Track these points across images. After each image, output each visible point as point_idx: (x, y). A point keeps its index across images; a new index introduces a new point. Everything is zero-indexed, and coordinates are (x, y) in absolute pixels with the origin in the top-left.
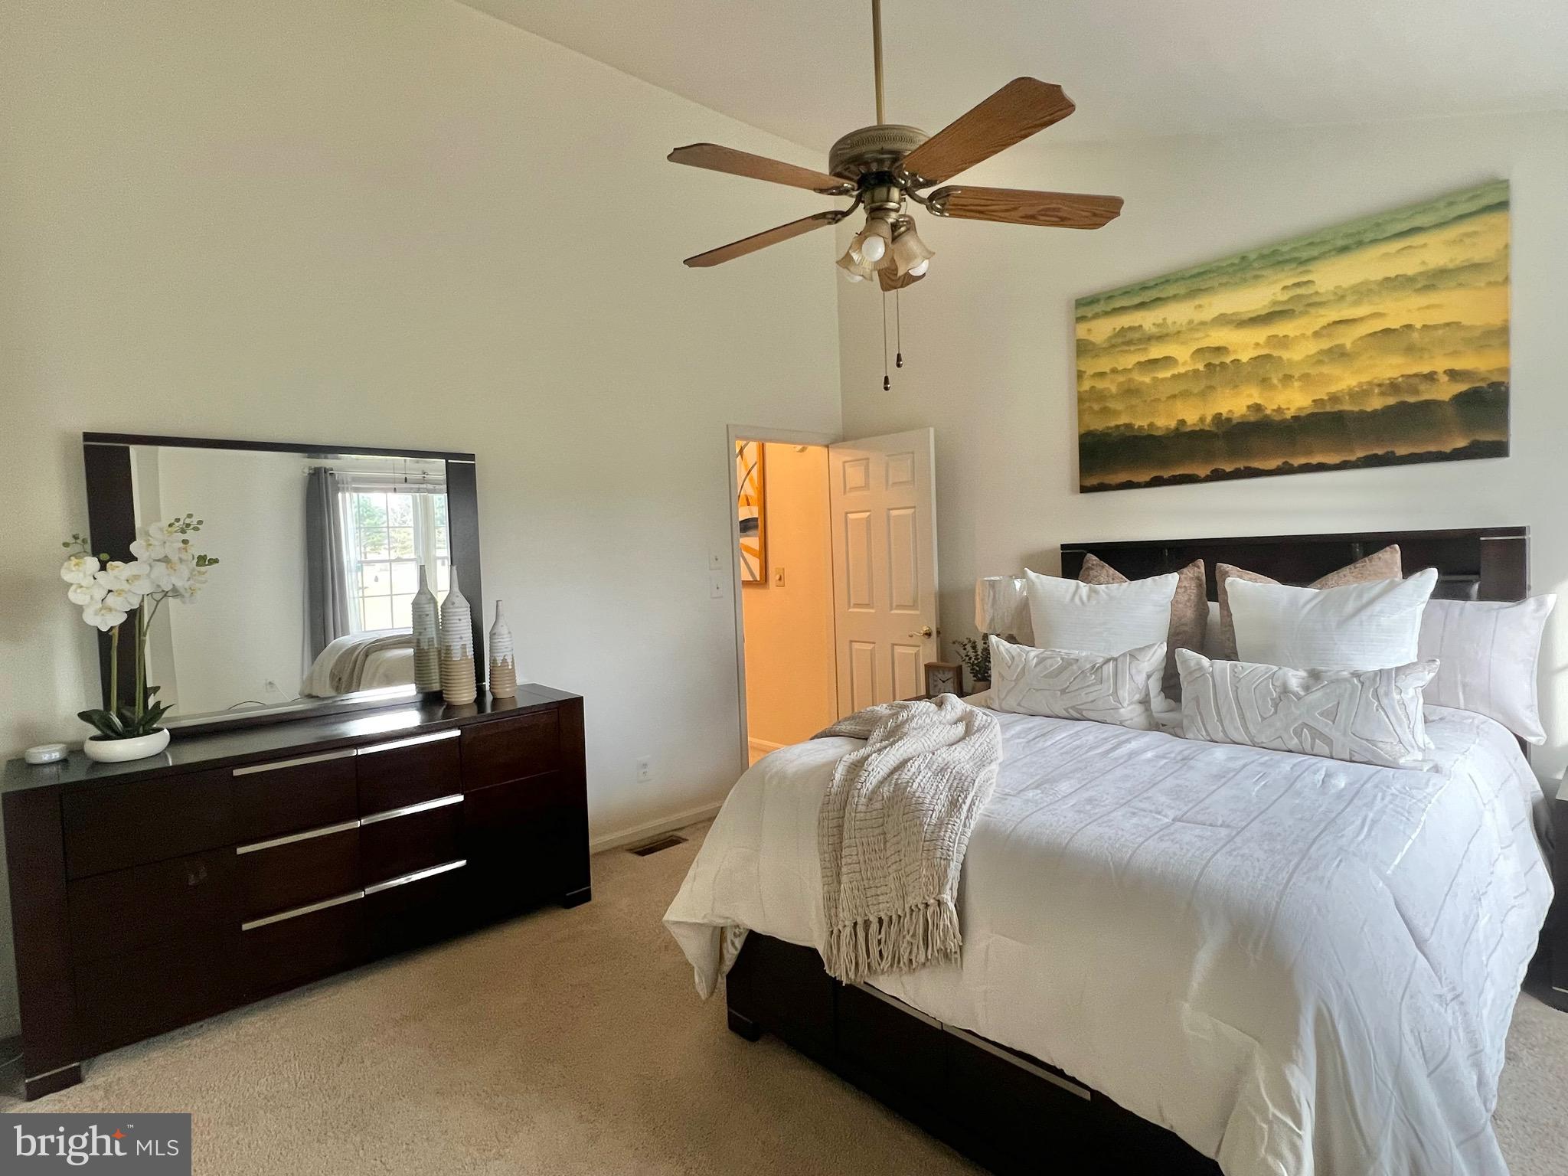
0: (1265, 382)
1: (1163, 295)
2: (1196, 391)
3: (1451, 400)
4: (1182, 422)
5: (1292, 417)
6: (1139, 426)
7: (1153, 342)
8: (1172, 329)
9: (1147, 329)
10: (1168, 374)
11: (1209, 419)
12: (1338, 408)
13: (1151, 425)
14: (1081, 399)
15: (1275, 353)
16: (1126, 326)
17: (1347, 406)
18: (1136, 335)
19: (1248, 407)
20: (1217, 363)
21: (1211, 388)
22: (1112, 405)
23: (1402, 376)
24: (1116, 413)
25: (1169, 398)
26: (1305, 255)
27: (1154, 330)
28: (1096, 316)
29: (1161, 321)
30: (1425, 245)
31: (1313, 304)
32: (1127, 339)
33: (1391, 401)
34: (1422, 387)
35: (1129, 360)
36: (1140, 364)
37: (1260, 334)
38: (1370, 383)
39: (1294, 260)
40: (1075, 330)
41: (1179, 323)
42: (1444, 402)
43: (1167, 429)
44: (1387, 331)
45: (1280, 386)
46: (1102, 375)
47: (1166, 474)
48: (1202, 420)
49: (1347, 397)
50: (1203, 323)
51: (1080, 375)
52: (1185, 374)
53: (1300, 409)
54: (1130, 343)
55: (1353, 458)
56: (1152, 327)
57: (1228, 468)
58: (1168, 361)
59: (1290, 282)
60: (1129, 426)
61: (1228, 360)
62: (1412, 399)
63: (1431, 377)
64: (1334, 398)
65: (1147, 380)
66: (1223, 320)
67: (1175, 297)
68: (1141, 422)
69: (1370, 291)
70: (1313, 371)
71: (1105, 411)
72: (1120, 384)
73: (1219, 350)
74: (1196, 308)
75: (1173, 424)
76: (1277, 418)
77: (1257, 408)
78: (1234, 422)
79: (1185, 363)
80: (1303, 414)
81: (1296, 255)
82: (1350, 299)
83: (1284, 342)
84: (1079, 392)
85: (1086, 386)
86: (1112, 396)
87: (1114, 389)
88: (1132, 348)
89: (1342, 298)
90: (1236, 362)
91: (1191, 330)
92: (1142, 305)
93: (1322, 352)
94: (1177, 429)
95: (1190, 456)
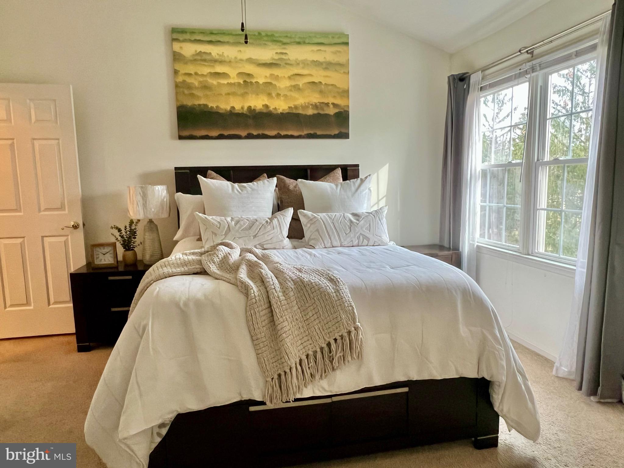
0: (269, 95)
1: (221, 40)
2: (239, 93)
3: (333, 115)
4: (233, 108)
5: (281, 113)
6: (211, 107)
7: (217, 64)
8: (227, 60)
9: (214, 56)
10: (225, 82)
11: (246, 108)
12: (298, 112)
13: (217, 107)
14: (177, 86)
15: (274, 82)
16: (203, 51)
17: (301, 112)
18: (208, 57)
19: (263, 105)
20: (249, 81)
21: (246, 93)
22: (195, 92)
23: (319, 102)
24: (198, 98)
25: (226, 94)
26: (285, 40)
27: (217, 57)
28: (185, 41)
29: (221, 53)
30: (325, 51)
31: (288, 64)
32: (203, 58)
33: (316, 112)
34: (325, 108)
35: (206, 70)
36: (210, 73)
37: (267, 72)
38: (308, 103)
39: (280, 42)
40: (172, 44)
41: (230, 57)
42: (331, 115)
43: (226, 110)
44: (313, 83)
45: (276, 98)
46: (189, 75)
47: (226, 133)
48: (242, 108)
49: (301, 108)
50: (241, 60)
51: (176, 72)
52: (234, 84)
53: (283, 110)
54: (205, 60)
55: (303, 134)
56: (216, 55)
57: (255, 133)
58: (224, 75)
59: (279, 51)
60: (206, 106)
61: (254, 81)
62: (322, 112)
63: (327, 104)
64: (296, 107)
65: (215, 83)
66: (250, 61)
67: (228, 43)
68: (212, 104)
69: (308, 64)
70: (289, 94)
71: (192, 95)
72: (200, 82)
73: (249, 75)
74: (238, 51)
75: (229, 108)
76: (275, 112)
77: (266, 106)
78: (257, 111)
79: (233, 78)
80: (285, 112)
81: (281, 39)
82: (301, 65)
83: (277, 78)
84: (176, 82)
85: (180, 79)
86: (196, 88)
87: (196, 84)
88: (206, 64)
89: (298, 64)
90: (257, 83)
91: (236, 62)
92: (210, 42)
93: (291, 86)
94: (231, 111)
95: (237, 125)
